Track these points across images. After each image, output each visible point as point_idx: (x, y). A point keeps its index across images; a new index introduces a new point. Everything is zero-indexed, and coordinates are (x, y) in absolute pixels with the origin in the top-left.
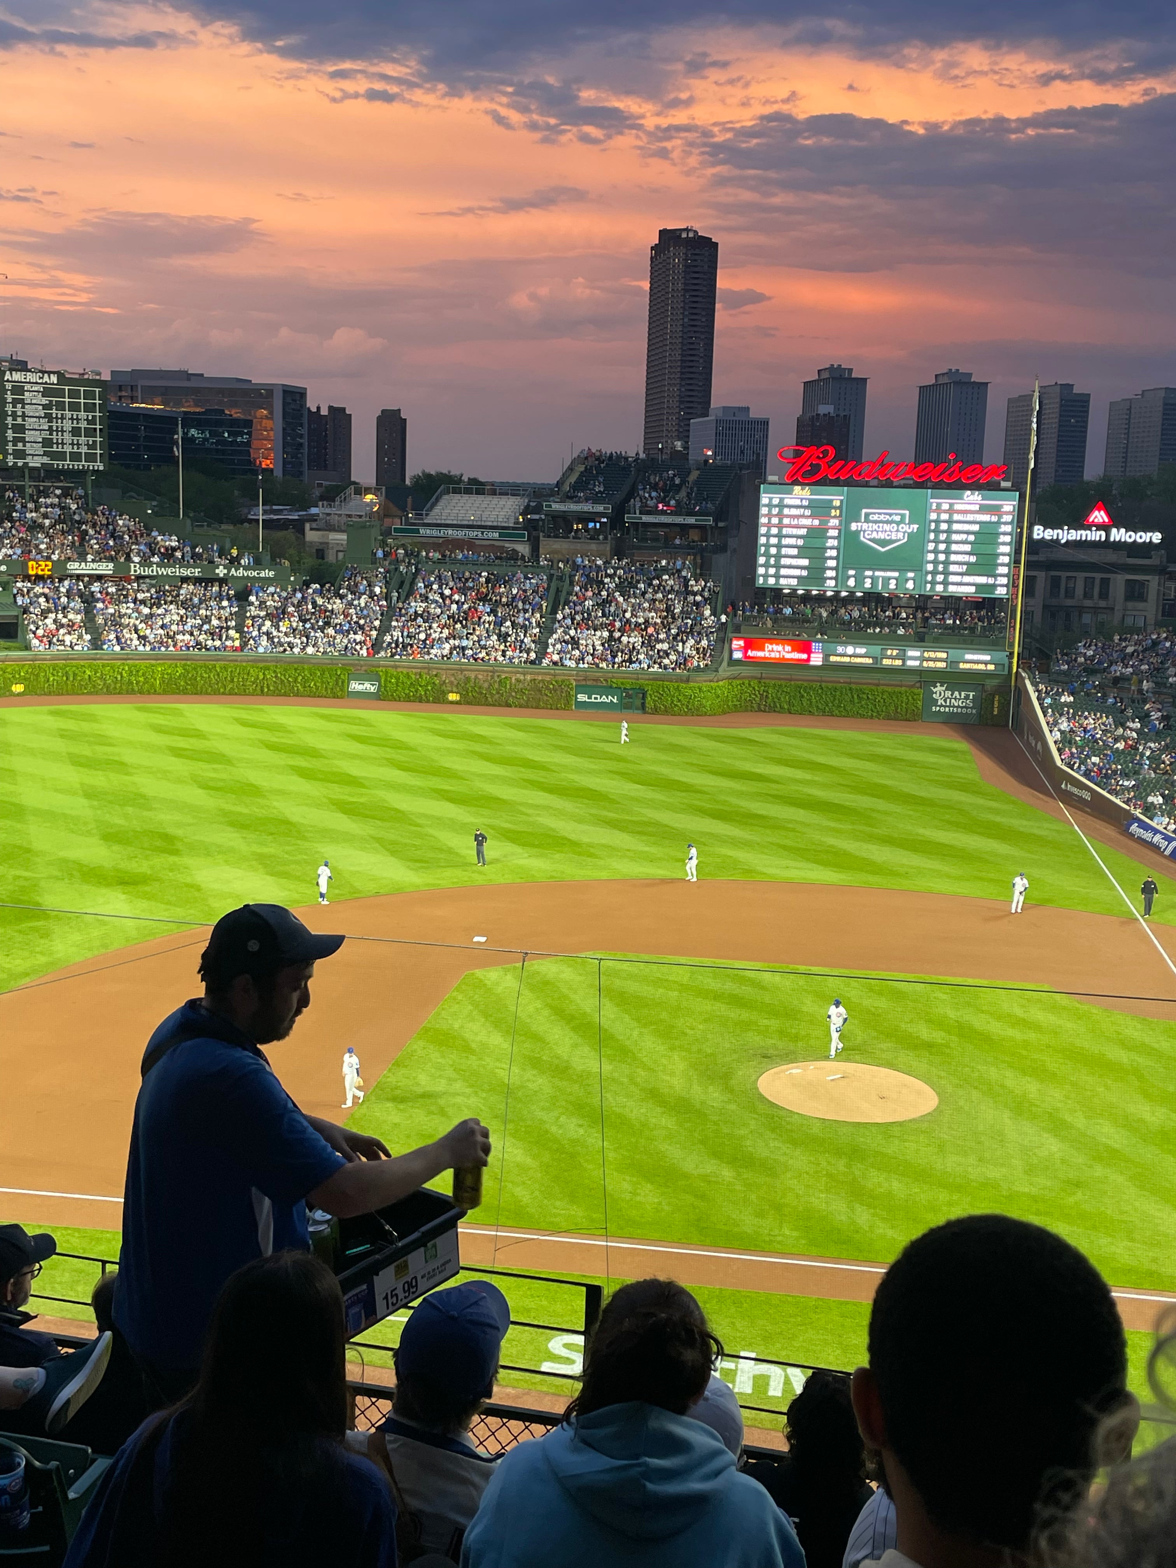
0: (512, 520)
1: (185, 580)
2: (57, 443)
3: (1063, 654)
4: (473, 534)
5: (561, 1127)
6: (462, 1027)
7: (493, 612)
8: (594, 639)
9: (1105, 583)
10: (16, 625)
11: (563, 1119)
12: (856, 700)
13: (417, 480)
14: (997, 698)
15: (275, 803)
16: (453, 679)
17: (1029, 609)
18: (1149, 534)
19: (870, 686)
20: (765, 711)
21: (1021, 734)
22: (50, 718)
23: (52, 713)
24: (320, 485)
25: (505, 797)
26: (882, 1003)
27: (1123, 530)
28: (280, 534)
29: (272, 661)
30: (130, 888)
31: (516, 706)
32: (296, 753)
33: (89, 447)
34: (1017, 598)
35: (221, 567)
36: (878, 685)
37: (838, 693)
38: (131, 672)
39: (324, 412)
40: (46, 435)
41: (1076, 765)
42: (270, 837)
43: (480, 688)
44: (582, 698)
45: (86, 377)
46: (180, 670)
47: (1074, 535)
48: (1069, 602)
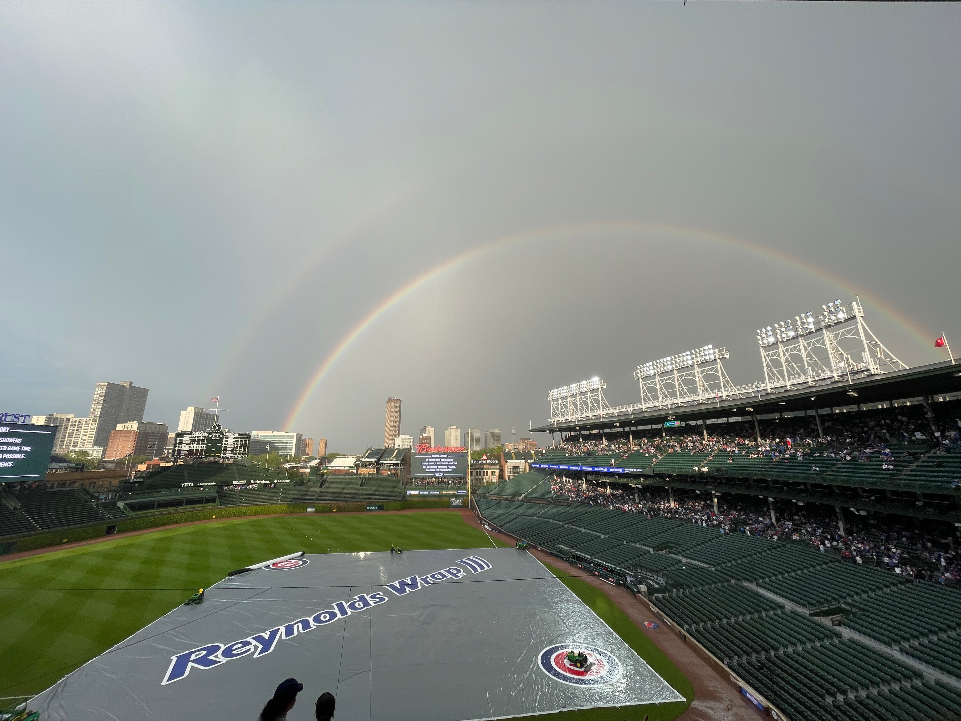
0: (352, 464)
1: (265, 483)
2: (235, 451)
4: (342, 467)
9: (487, 472)
10: (215, 499)
13: (329, 455)
14: (466, 500)
16: (335, 505)
17: (472, 479)
18: (495, 461)
20: (413, 508)
22: (221, 524)
27: (490, 460)
28: (293, 470)
31: (351, 512)
33: (244, 451)
38: (246, 509)
39: (307, 439)
40: (232, 449)
43: (342, 507)
44: (368, 508)
45: (246, 434)
46: (261, 508)
47: (480, 462)
48: (480, 477)
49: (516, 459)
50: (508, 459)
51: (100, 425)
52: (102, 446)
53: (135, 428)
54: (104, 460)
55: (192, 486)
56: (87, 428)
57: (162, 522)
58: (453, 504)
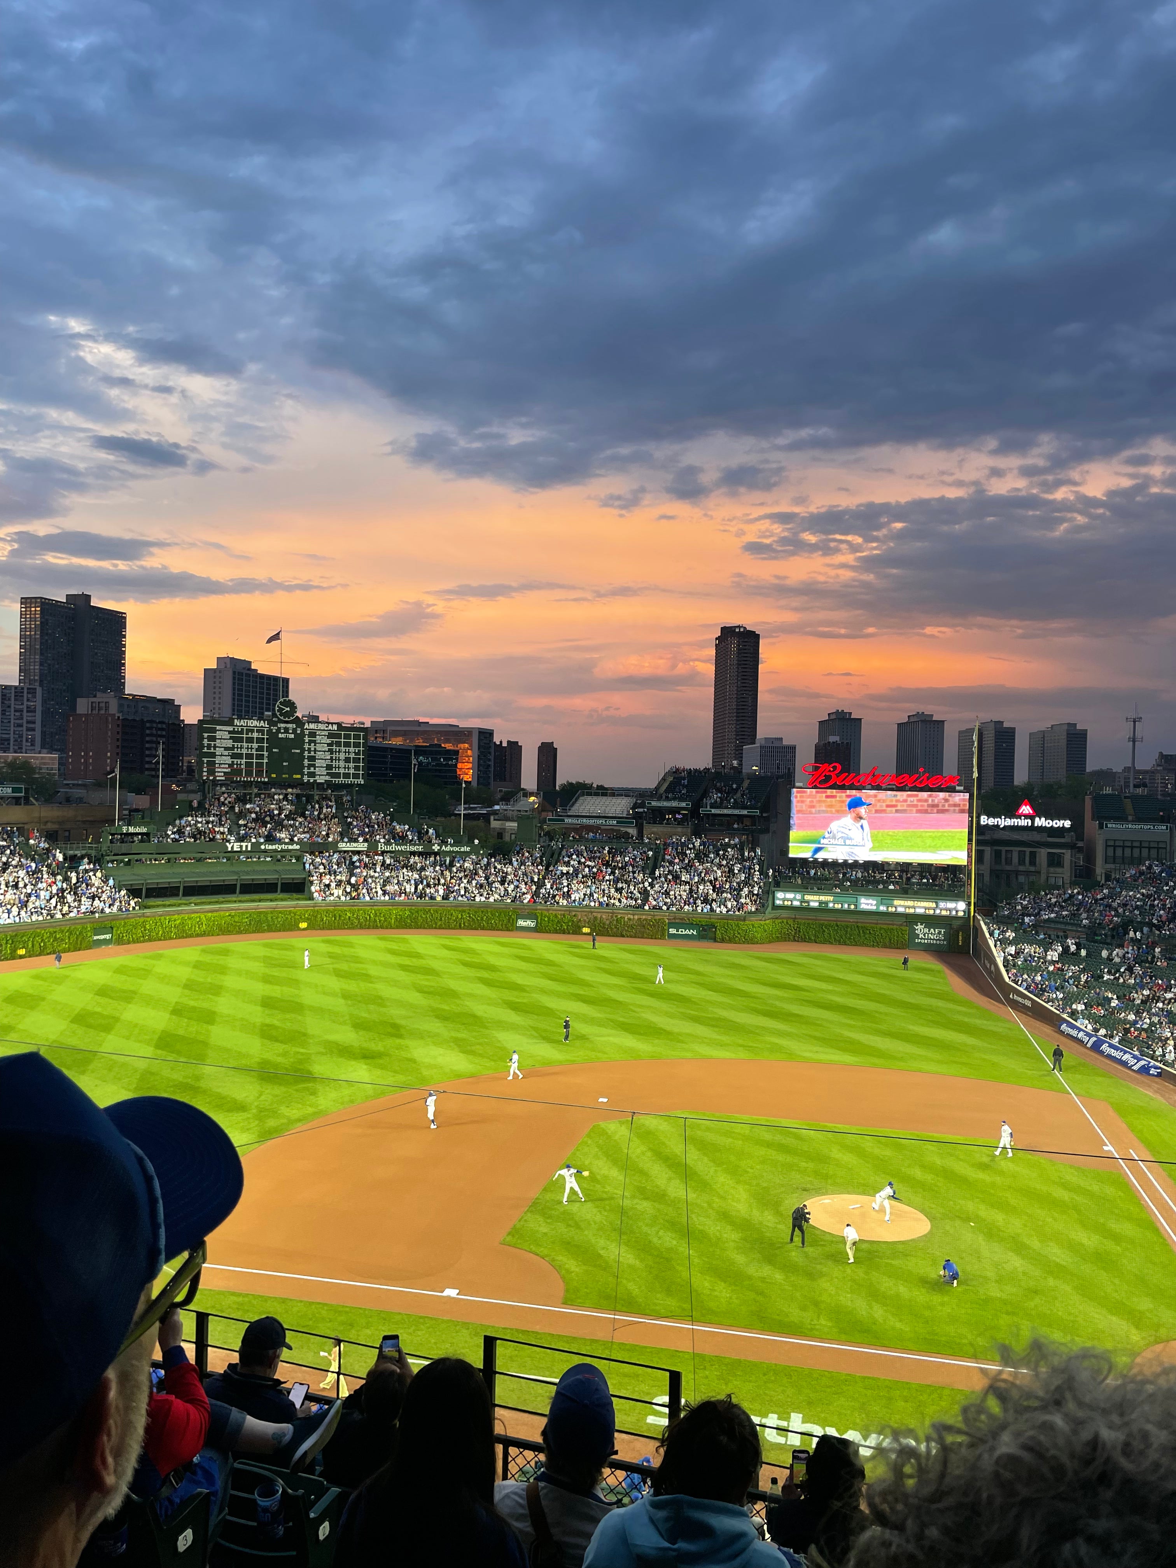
0: (625, 813)
1: (413, 853)
2: (335, 768)
3: (1007, 904)
4: (599, 822)
5: (660, 1238)
6: (591, 1163)
7: (613, 873)
8: (682, 891)
9: (1033, 855)
10: (304, 883)
11: (661, 1233)
13: (563, 787)
14: (961, 934)
15: (468, 1003)
16: (585, 917)
17: (980, 872)
18: (1062, 822)
19: (871, 925)
20: (798, 941)
21: (979, 959)
22: (323, 945)
23: (324, 942)
24: (501, 791)
25: (621, 1000)
26: (888, 1153)
27: (1043, 819)
28: (475, 823)
29: (466, 906)
30: (369, 1061)
31: (628, 937)
32: (483, 969)
33: (355, 769)
34: (971, 865)
35: (436, 845)
36: (877, 924)
37: (849, 929)
38: (376, 914)
39: (505, 744)
40: (329, 762)
41: (1020, 981)
42: (463, 1027)
43: (604, 924)
44: (673, 931)
45: (355, 726)
46: (407, 913)
47: (1009, 822)
48: (1008, 868)
49: (1138, 820)
50: (1109, 819)
51: (44, 702)
52: (56, 750)
53: (113, 709)
54: (65, 782)
55: (249, 849)
56: (21, 707)
57: (199, 928)
58: (918, 938)
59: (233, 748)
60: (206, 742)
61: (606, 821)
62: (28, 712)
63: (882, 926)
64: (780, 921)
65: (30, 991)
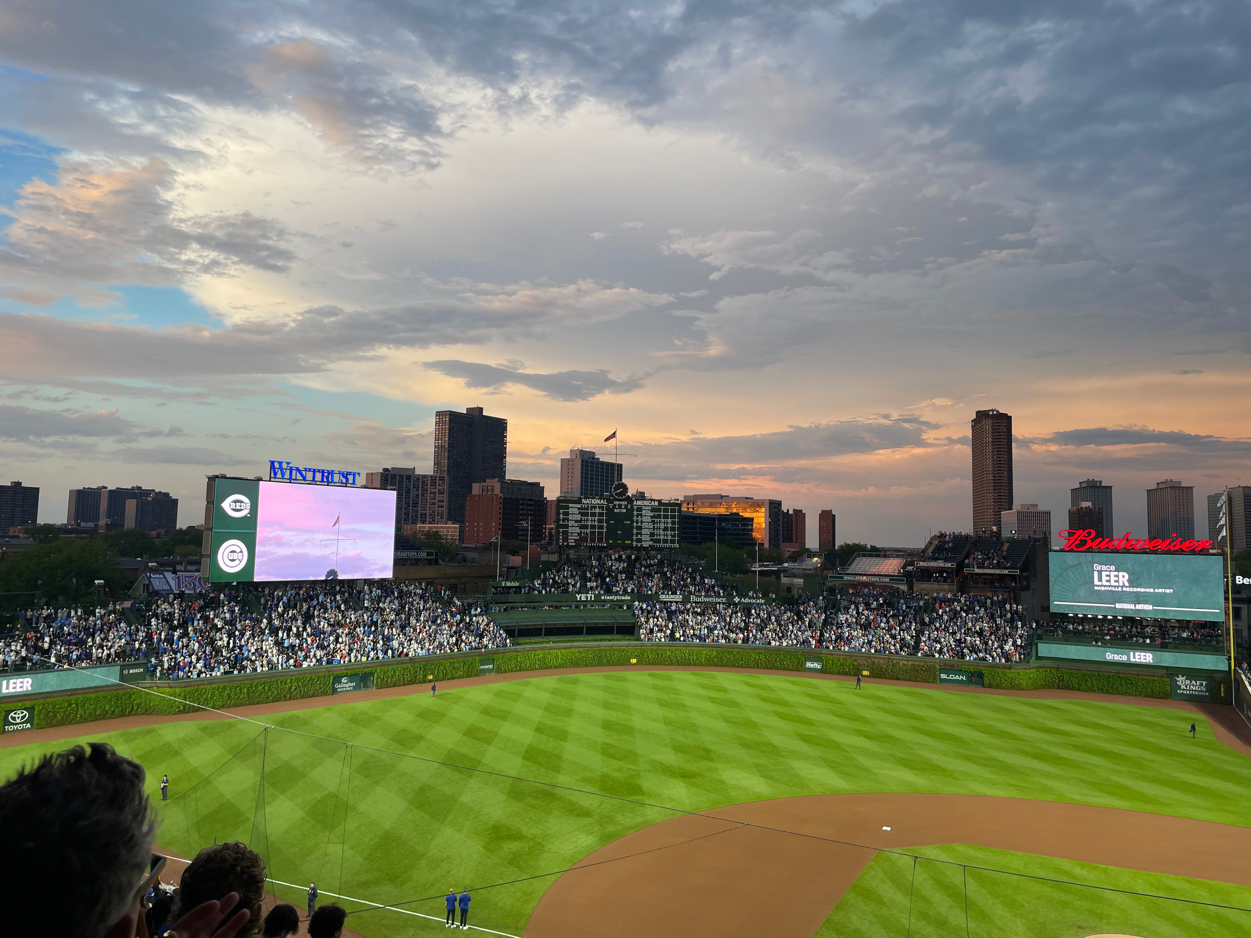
0: (897, 572)
1: (718, 605)
2: (657, 535)
4: (874, 579)
10: (634, 627)
12: (1124, 684)
13: (842, 548)
14: (1222, 686)
15: (765, 734)
16: (865, 662)
17: (1239, 628)
19: (1133, 676)
20: (1062, 689)
21: (1242, 710)
22: (649, 677)
23: (649, 675)
24: (789, 552)
25: (898, 736)
28: (768, 578)
29: (763, 649)
31: (903, 680)
32: (776, 703)
33: (672, 536)
34: (1229, 621)
35: (737, 598)
37: (1111, 679)
39: (791, 512)
40: (652, 531)
42: (762, 754)
43: (881, 668)
44: (943, 676)
45: (672, 502)
46: (715, 653)
51: (450, 486)
52: (457, 521)
53: (497, 491)
54: (463, 545)
55: (593, 599)
56: (434, 490)
57: (556, 661)
58: (1180, 689)
59: (581, 521)
60: (561, 516)
61: (880, 579)
62: (439, 493)
63: (1144, 677)
64: (1043, 670)
65: (436, 709)
